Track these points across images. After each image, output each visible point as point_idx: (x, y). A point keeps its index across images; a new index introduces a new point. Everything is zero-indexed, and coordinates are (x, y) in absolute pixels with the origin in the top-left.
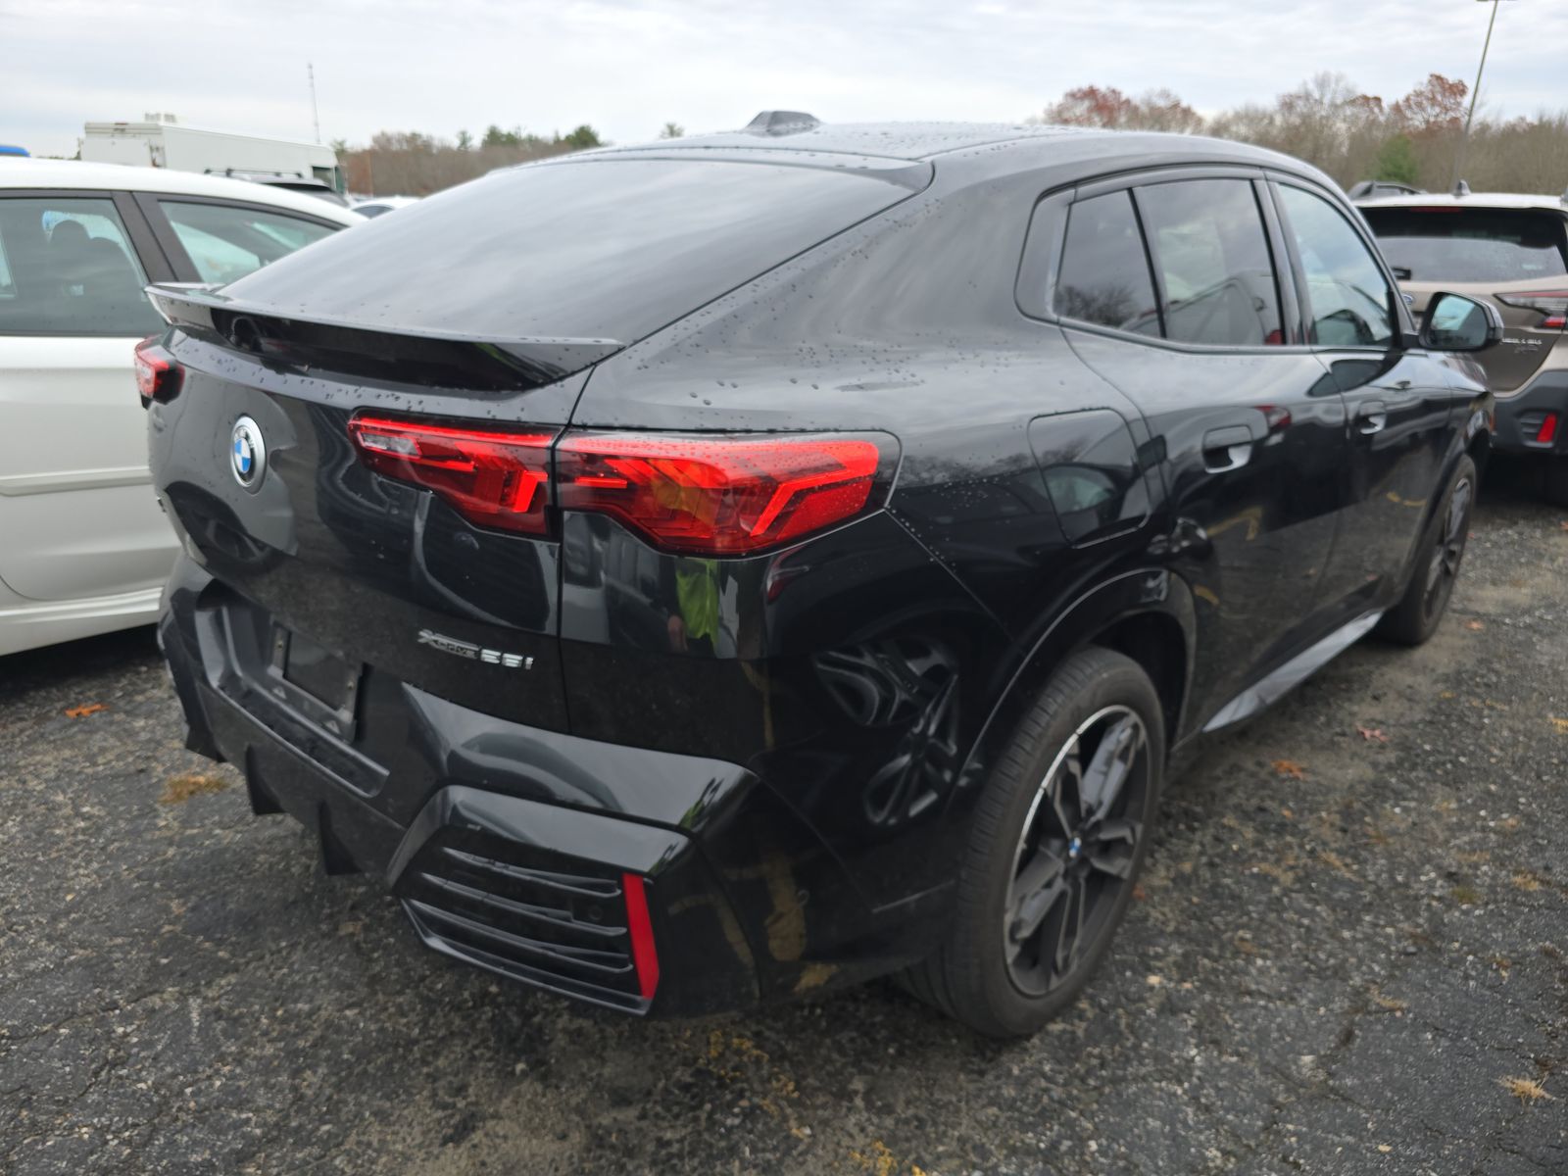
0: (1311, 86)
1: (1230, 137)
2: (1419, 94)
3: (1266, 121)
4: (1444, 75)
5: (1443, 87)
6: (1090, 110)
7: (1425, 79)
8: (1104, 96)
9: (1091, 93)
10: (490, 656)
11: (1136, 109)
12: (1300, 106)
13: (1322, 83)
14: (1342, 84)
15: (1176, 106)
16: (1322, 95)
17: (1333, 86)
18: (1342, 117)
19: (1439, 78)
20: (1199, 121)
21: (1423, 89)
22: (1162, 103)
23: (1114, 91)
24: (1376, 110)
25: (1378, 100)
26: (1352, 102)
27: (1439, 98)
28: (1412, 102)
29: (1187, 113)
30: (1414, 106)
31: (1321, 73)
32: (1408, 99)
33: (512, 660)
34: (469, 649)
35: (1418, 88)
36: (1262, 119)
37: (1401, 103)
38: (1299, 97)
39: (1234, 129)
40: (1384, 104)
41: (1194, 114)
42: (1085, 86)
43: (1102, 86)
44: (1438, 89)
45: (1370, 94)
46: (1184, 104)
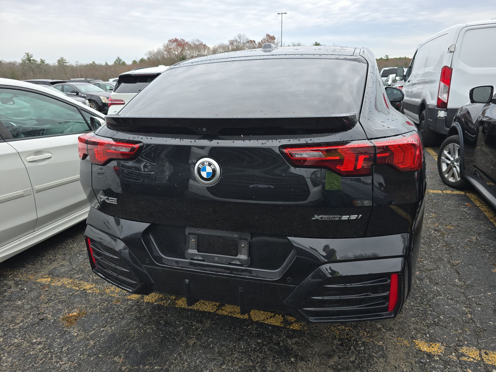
0: (237, 38)
1: (218, 53)
2: (264, 40)
3: (227, 48)
4: (270, 34)
5: (270, 38)
6: (177, 45)
7: (265, 35)
8: (180, 41)
9: (176, 40)
10: (345, 218)
11: (190, 45)
12: (235, 43)
13: (240, 37)
14: (245, 37)
15: (202, 44)
16: (240, 40)
17: (243, 37)
18: (246, 46)
19: (268, 35)
20: (209, 48)
21: (265, 38)
22: (197, 43)
23: (183, 40)
24: (254, 44)
25: (254, 41)
26: (248, 42)
27: (269, 41)
28: (263, 42)
29: (205, 46)
30: (264, 43)
31: (239, 34)
32: (262, 41)
33: (354, 217)
34: (337, 218)
35: (264, 38)
36: (226, 48)
37: (260, 42)
38: (234, 41)
39: (219, 50)
40: (256, 43)
41: (207, 46)
42: (174, 38)
43: (179, 38)
44: (268, 38)
45: (252, 40)
46: (204, 44)
